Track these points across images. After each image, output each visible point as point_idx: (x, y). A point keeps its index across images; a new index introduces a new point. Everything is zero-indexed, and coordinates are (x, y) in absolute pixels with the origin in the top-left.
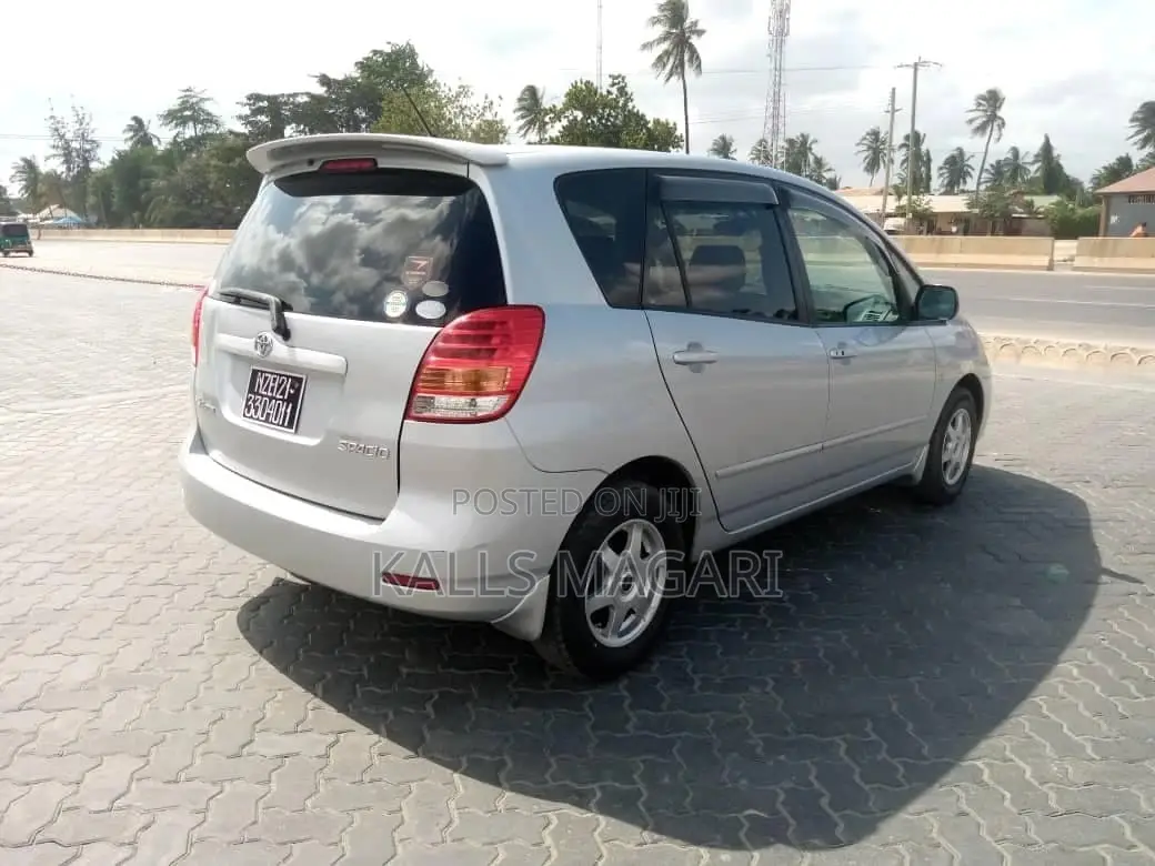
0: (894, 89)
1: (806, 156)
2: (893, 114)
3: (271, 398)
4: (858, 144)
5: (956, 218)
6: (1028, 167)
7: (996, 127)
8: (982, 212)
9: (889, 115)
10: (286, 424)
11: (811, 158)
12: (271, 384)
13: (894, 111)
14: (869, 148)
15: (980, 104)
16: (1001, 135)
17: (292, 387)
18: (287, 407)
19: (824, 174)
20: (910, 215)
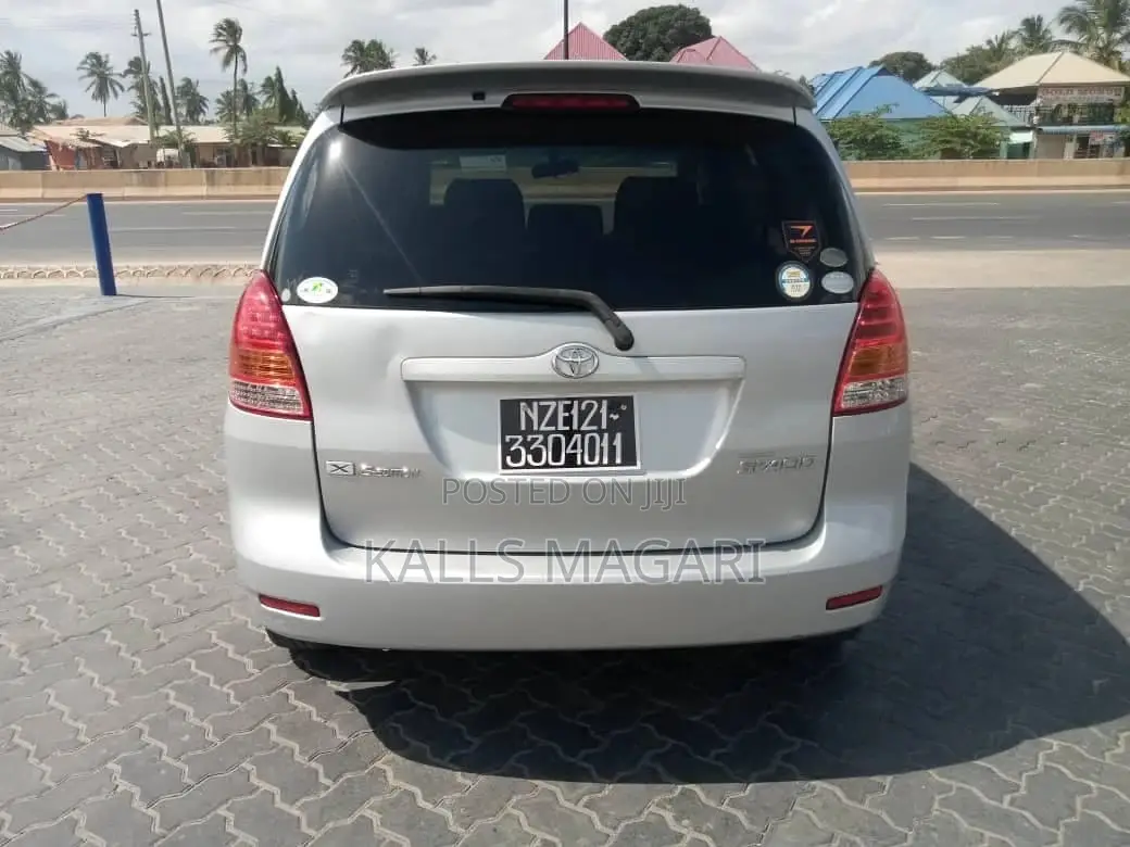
0: (137, 11)
1: (18, 78)
2: (141, 38)
3: (569, 435)
4: (79, 68)
5: (217, 148)
6: (256, 97)
7: (239, 59)
8: (242, 142)
9: (137, 39)
10: (618, 461)
11: (26, 81)
12: (561, 415)
13: (142, 35)
14: (92, 74)
15: (220, 35)
16: (246, 66)
17: (610, 410)
18: (611, 439)
19: (47, 100)
20: (182, 147)
